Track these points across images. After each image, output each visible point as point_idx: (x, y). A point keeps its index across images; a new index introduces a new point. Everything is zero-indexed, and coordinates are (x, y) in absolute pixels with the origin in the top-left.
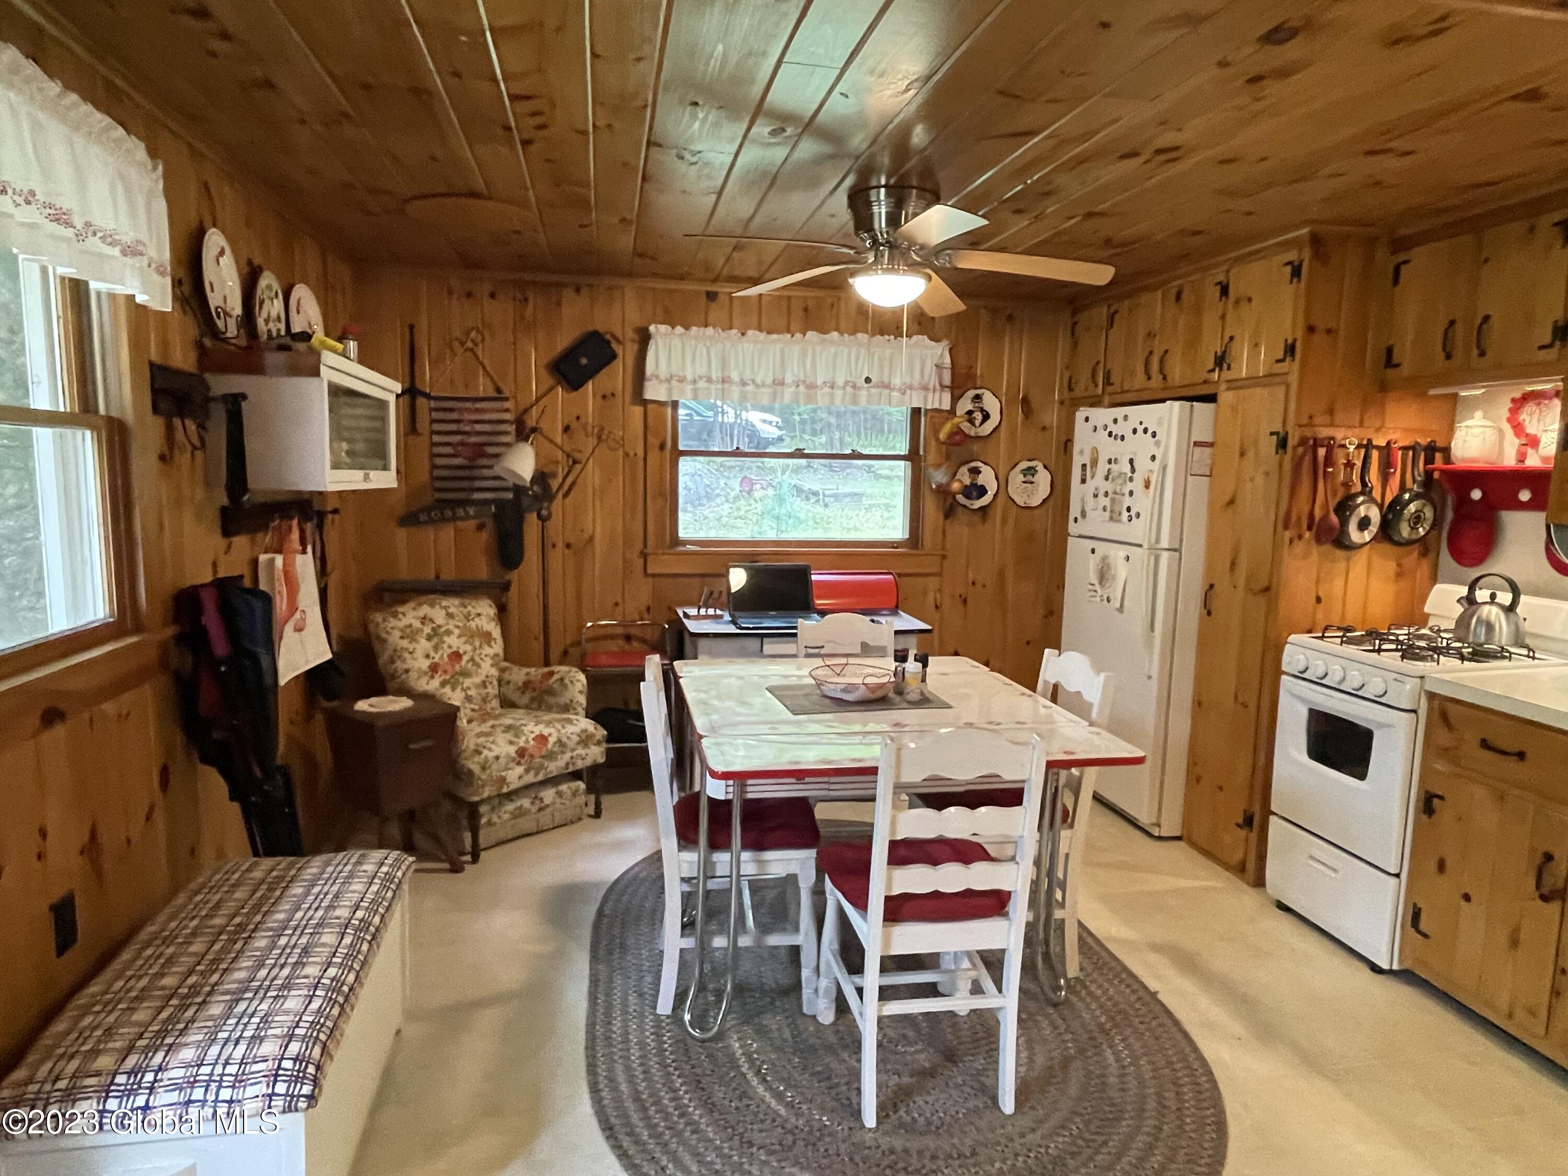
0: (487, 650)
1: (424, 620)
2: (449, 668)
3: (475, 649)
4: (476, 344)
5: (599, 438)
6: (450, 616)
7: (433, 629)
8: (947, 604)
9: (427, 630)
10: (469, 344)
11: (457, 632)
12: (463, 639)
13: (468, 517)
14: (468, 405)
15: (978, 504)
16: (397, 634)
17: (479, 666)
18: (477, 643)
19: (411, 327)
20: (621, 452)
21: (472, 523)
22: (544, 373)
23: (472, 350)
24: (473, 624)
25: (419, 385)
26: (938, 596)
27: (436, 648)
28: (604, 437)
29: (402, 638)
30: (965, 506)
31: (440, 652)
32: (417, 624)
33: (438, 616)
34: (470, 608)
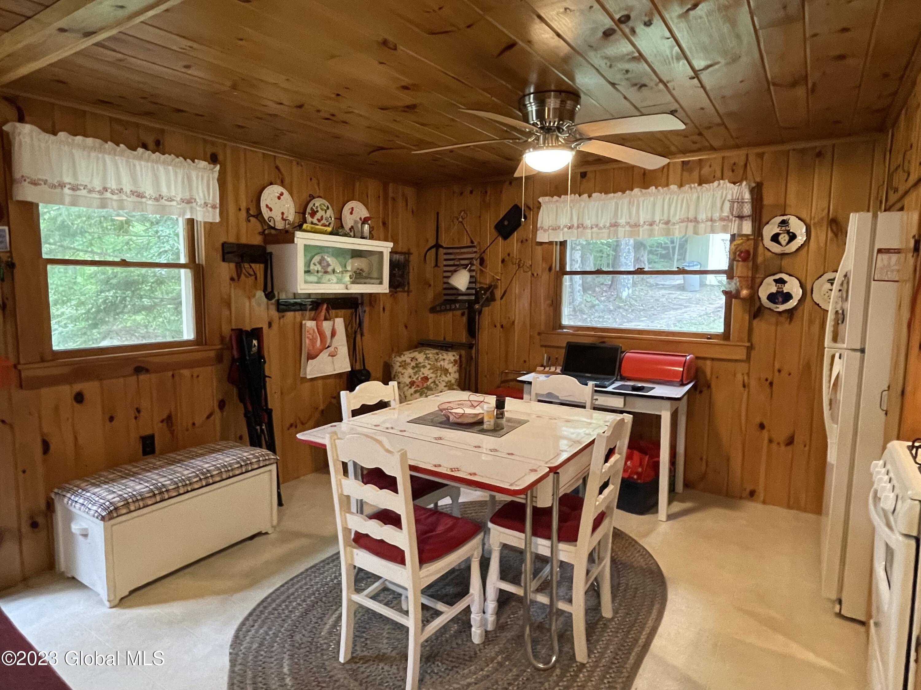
0: (444, 378)
1: (412, 359)
2: (421, 385)
3: (437, 377)
4: (463, 219)
5: (519, 265)
6: (427, 358)
7: (416, 364)
8: (753, 383)
9: (413, 364)
10: (460, 219)
11: (429, 367)
12: (432, 371)
13: (456, 309)
14: (458, 251)
15: (782, 308)
16: (398, 364)
17: (437, 385)
18: (439, 374)
19: (438, 213)
20: (530, 273)
21: (459, 313)
22: (493, 231)
23: (461, 222)
24: (439, 364)
25: (440, 243)
26: (746, 378)
27: (415, 374)
28: (521, 265)
29: (400, 366)
30: (770, 309)
31: (417, 376)
32: (408, 360)
33: (421, 357)
34: (440, 355)
